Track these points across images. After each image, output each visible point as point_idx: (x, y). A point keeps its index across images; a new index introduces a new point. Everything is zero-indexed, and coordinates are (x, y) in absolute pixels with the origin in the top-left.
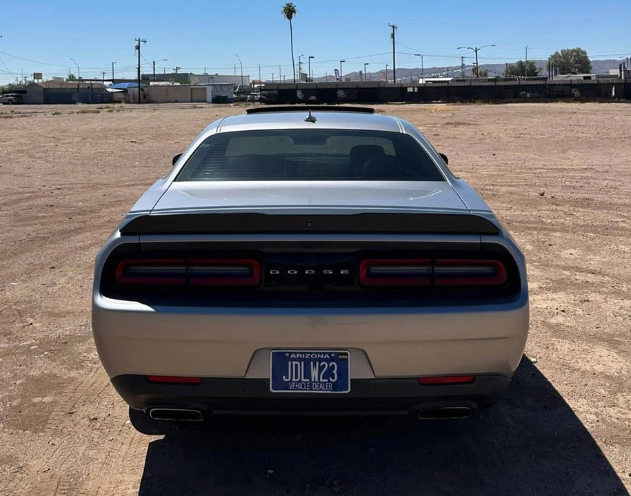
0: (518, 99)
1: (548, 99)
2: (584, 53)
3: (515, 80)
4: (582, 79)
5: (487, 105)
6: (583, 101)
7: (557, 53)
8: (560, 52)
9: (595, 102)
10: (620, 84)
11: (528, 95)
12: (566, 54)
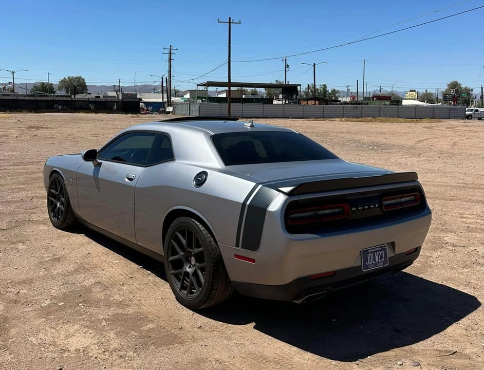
0: (52, 110)
1: (73, 111)
2: (83, 80)
3: (47, 96)
4: (94, 97)
5: (30, 114)
6: (96, 113)
7: (65, 78)
8: (67, 78)
9: (104, 113)
10: (119, 102)
11: (60, 107)
12: (71, 80)
